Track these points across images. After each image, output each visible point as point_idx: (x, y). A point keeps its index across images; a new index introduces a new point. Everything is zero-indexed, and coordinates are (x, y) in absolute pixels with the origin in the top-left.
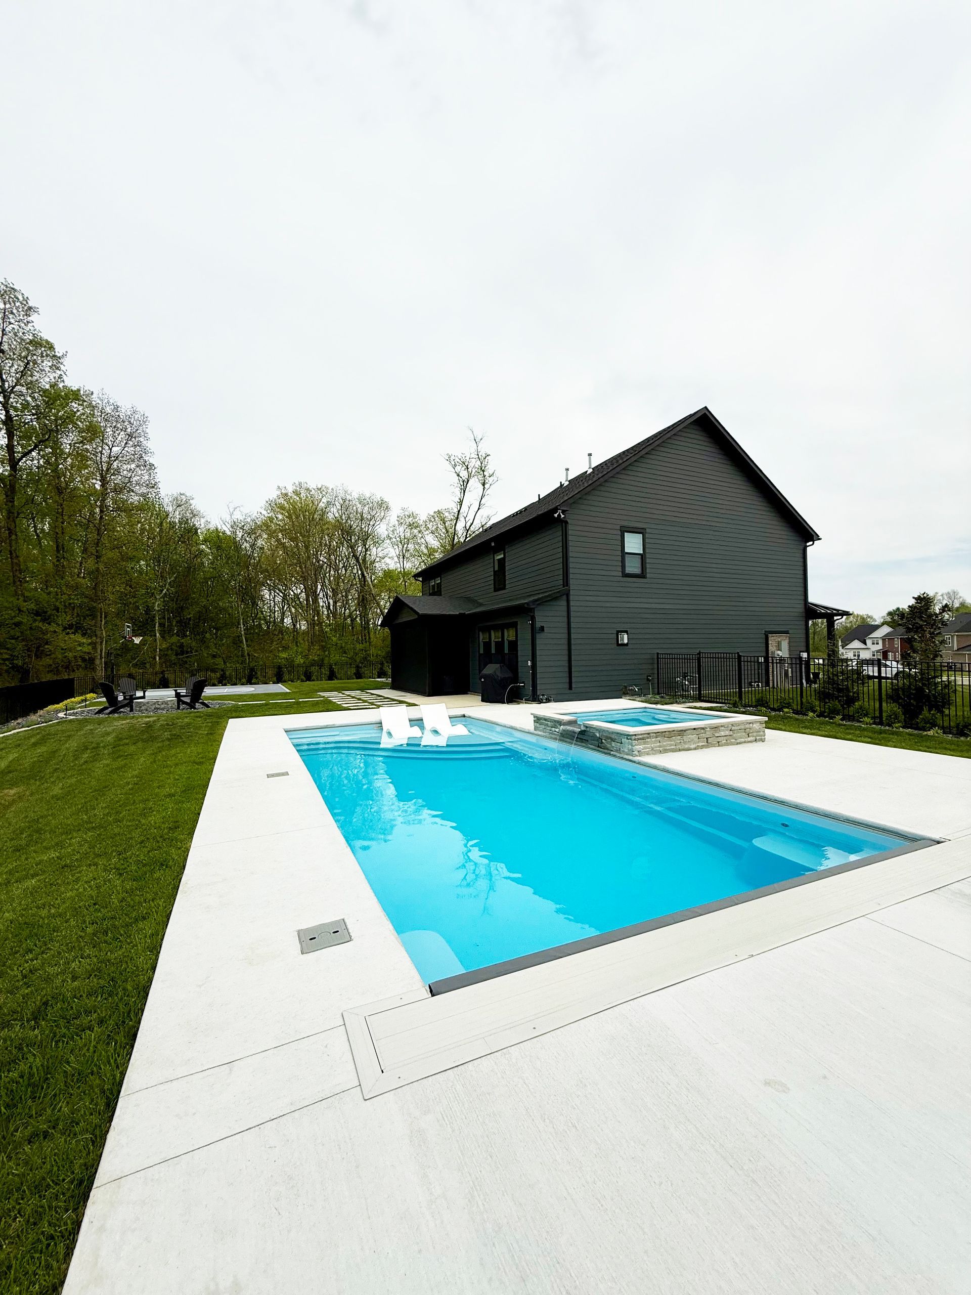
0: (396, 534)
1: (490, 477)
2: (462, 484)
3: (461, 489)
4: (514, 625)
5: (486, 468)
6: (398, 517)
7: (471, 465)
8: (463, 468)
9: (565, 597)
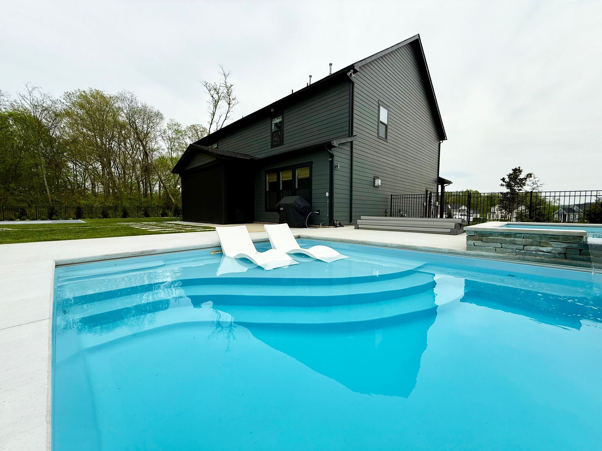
0: (166, 135)
1: (233, 100)
2: (215, 102)
3: (214, 106)
4: (309, 165)
5: (231, 94)
6: (168, 124)
7: (220, 91)
8: (215, 93)
9: (349, 144)
